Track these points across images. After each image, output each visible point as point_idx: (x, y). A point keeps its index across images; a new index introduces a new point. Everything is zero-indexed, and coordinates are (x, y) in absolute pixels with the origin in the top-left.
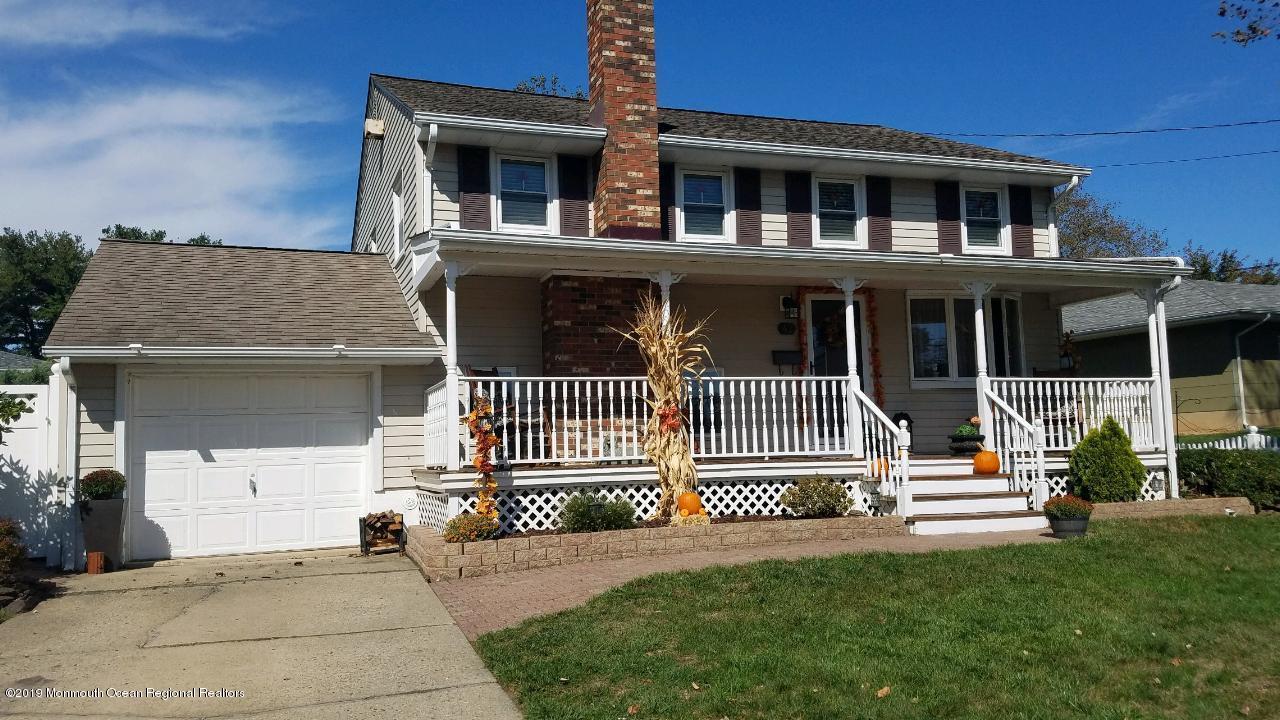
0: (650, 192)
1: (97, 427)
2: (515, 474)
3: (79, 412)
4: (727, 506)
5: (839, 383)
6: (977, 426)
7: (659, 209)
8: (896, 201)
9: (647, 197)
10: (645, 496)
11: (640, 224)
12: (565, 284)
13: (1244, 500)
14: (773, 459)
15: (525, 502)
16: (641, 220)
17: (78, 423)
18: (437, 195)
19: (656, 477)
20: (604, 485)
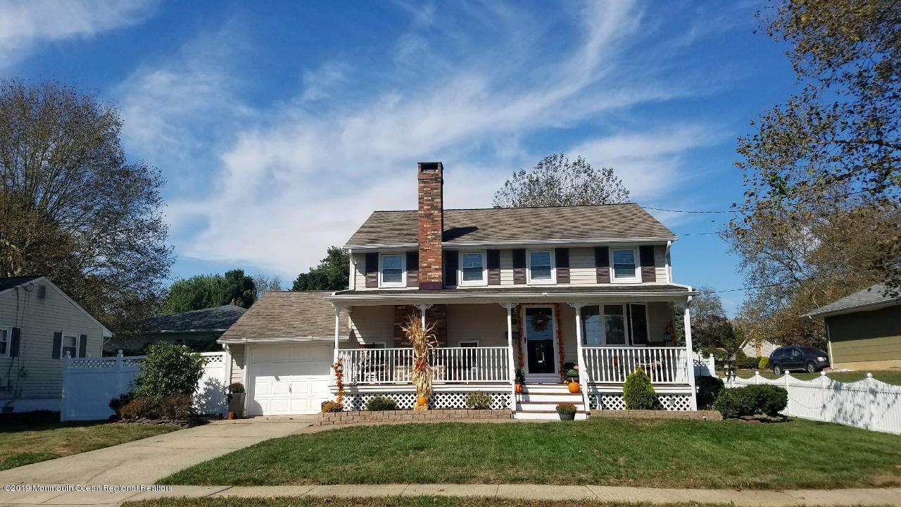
0: (437, 267)
1: (239, 368)
2: (359, 387)
3: (232, 362)
4: (449, 403)
5: (503, 350)
6: (577, 370)
7: (441, 274)
8: (572, 259)
9: (436, 269)
10: (407, 398)
11: (433, 281)
12: (399, 308)
13: (717, 413)
14: (470, 383)
15: (364, 398)
16: (434, 278)
17: (232, 366)
18: (358, 273)
19: (415, 390)
20: (384, 393)
